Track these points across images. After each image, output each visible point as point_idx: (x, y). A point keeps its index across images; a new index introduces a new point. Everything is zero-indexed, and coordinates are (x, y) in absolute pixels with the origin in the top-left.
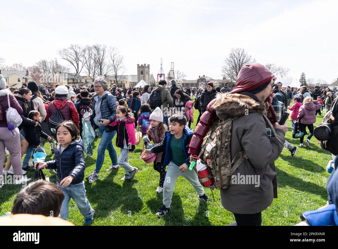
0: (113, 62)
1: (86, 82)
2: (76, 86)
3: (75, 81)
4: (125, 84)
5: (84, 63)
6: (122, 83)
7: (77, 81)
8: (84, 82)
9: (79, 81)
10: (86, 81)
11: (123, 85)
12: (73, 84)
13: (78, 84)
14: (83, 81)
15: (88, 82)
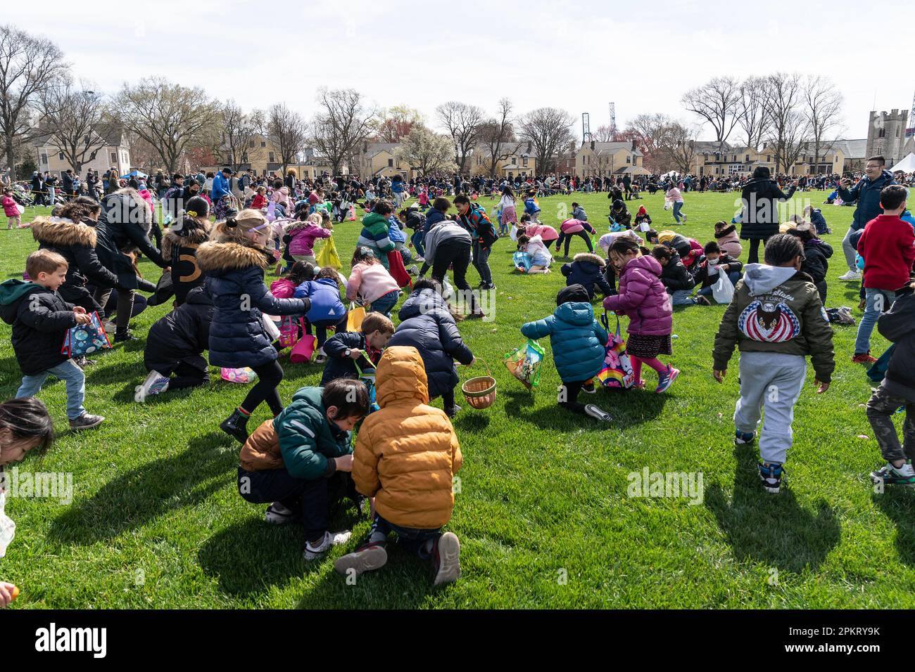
0: (814, 111)
1: (748, 161)
2: (723, 170)
3: (722, 159)
4: (832, 163)
5: (737, 115)
6: (826, 161)
7: (725, 159)
8: (743, 160)
9: (729, 159)
10: (747, 159)
11: (827, 165)
12: (718, 166)
13: (728, 166)
14: (742, 158)
15: (753, 162)
